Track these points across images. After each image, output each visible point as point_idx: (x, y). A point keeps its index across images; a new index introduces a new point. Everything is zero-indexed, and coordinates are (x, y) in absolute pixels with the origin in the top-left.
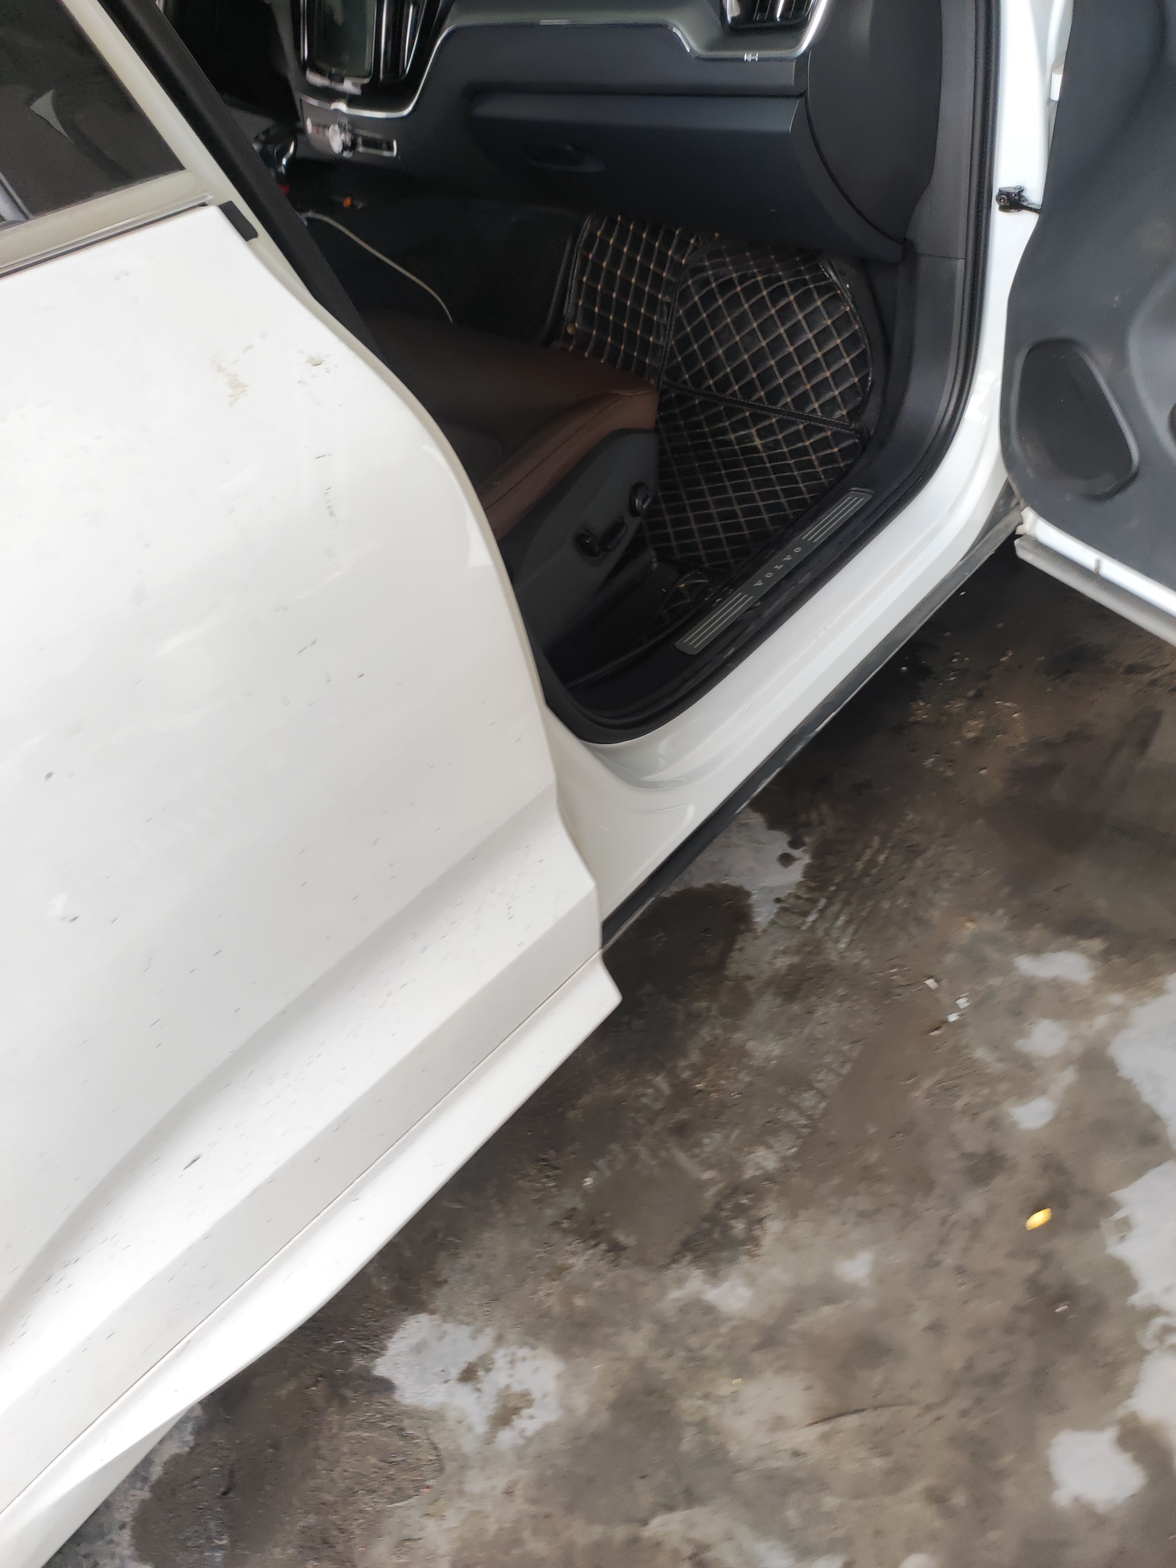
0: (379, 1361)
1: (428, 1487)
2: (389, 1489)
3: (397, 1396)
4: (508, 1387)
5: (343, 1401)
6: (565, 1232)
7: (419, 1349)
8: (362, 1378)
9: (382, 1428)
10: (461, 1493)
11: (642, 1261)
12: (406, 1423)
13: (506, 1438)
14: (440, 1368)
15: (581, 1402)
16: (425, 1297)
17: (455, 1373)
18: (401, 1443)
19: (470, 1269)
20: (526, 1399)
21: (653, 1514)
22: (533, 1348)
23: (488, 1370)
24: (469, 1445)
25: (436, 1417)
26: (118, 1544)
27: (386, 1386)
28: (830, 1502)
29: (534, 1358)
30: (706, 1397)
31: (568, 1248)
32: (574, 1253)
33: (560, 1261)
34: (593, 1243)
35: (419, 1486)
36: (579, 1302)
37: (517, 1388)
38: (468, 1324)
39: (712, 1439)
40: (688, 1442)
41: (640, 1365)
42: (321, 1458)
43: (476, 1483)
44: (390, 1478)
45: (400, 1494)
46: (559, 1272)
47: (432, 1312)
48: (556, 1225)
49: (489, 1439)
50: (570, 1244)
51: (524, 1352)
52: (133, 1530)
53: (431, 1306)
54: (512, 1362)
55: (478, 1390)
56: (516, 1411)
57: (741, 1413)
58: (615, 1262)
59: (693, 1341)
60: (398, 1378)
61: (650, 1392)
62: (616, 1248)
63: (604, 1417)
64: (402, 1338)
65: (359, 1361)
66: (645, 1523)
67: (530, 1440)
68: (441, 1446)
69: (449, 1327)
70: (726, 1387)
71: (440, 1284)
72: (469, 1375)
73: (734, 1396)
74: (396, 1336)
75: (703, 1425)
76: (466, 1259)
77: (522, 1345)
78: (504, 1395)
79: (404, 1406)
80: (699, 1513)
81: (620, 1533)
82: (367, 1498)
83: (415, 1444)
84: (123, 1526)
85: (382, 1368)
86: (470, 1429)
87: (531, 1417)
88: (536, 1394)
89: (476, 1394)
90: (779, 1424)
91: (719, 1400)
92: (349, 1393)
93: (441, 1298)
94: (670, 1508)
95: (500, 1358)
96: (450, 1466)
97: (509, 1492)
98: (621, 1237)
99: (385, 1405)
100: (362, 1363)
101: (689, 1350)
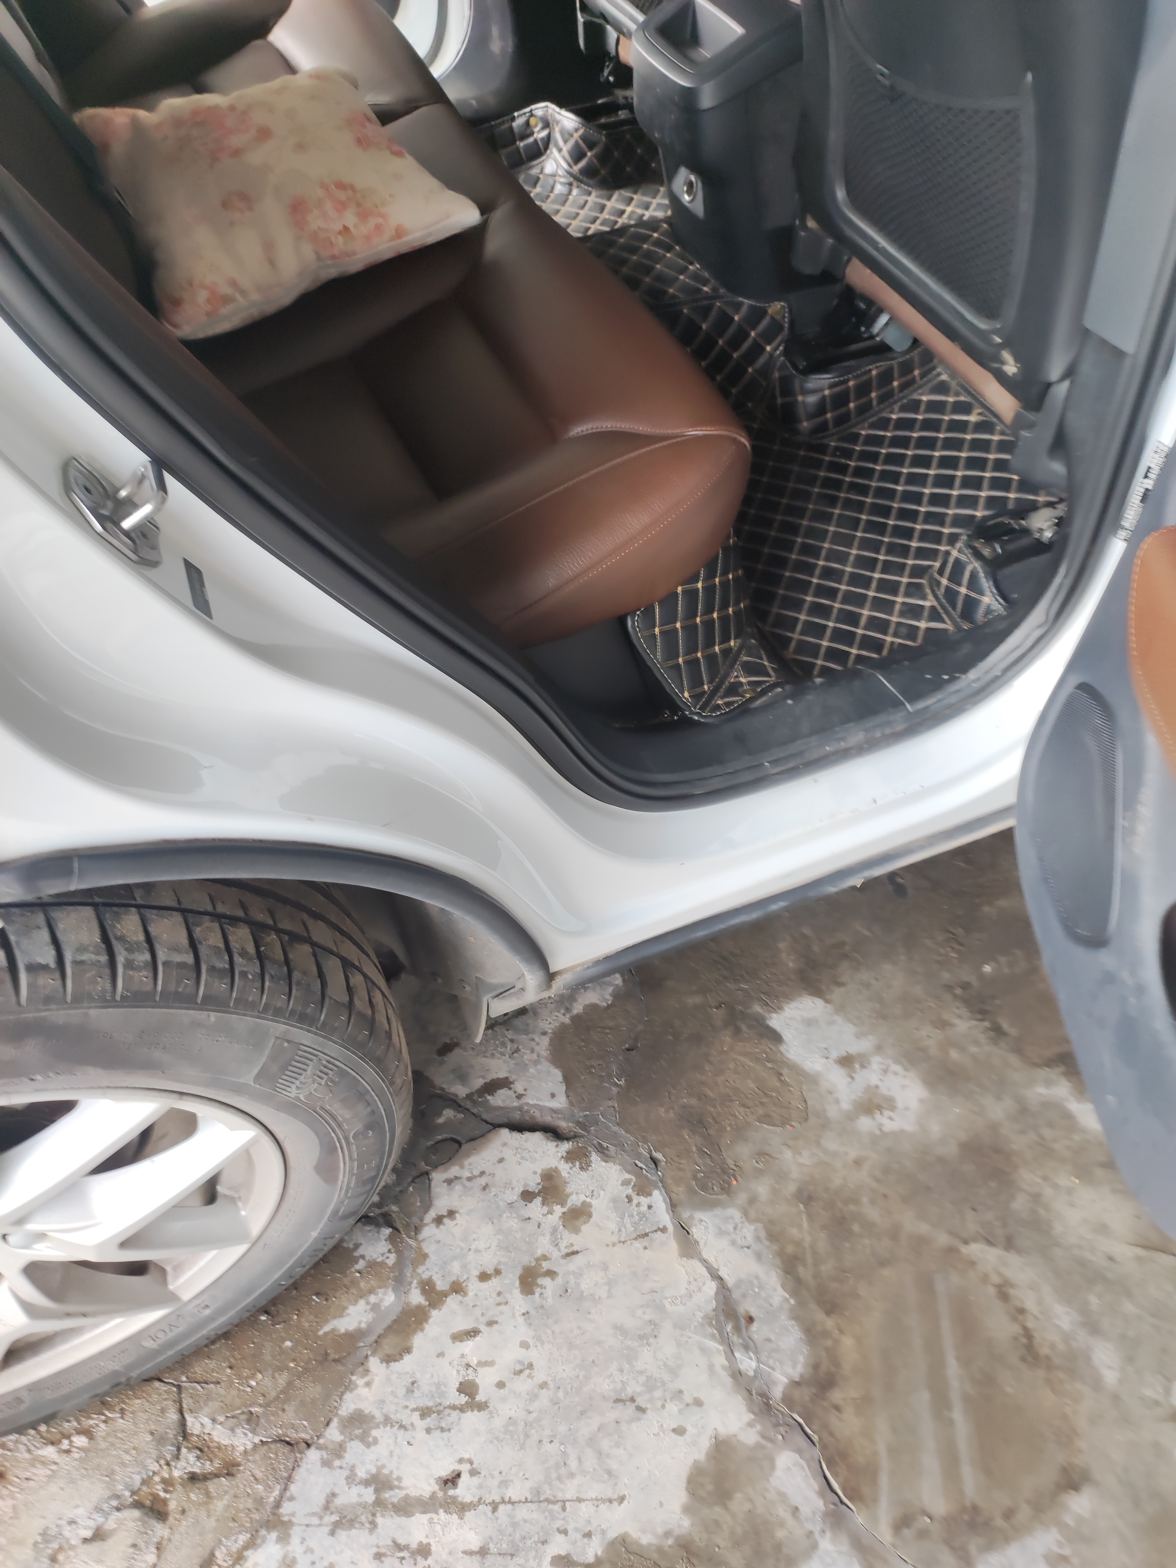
0: (774, 1015)
1: (792, 1126)
2: (761, 1111)
3: (783, 1048)
4: (877, 1087)
5: (737, 1031)
6: (955, 996)
7: (810, 1023)
8: (757, 1021)
9: (765, 1066)
10: (818, 1143)
11: (1018, 1050)
12: (785, 1071)
13: (865, 1123)
14: (825, 1046)
15: (936, 1129)
16: (824, 988)
17: (835, 1055)
18: (778, 1084)
19: (867, 986)
20: (889, 1104)
21: (975, 1240)
22: (906, 1069)
23: (863, 1066)
24: (832, 1112)
25: (813, 1079)
26: (538, 1044)
27: (776, 1037)
28: (1128, 1307)
29: (905, 1077)
30: (1045, 1178)
31: (956, 1011)
32: (960, 1017)
33: (946, 1016)
34: (979, 1016)
35: (785, 1122)
36: (954, 1055)
37: (883, 1090)
38: (855, 1024)
39: (1042, 1212)
40: (1020, 1204)
41: (994, 1127)
42: (710, 1063)
43: (832, 1143)
44: (762, 1104)
45: (766, 1119)
46: (943, 1024)
47: (827, 1001)
48: (949, 988)
49: (851, 1117)
50: (958, 1008)
51: (895, 1068)
52: (551, 1039)
53: (828, 997)
54: (885, 1071)
55: (852, 1078)
56: (879, 1108)
57: (1072, 1205)
58: (995, 1041)
59: (1047, 1133)
60: (786, 1035)
61: (998, 1151)
62: (997, 1032)
63: (951, 1150)
64: (797, 1008)
65: (757, 1008)
66: (966, 1242)
67: (885, 1135)
68: (809, 1102)
69: (838, 1019)
70: (1066, 1180)
71: (840, 984)
72: (846, 1062)
73: (1070, 1191)
74: (793, 1005)
75: (1036, 1198)
76: (865, 975)
77: (897, 1062)
78: (872, 1090)
79: (787, 1058)
80: (1014, 1259)
81: (943, 1239)
82: (742, 1110)
83: (790, 1091)
84: (544, 1033)
85: (775, 1021)
86: (837, 1101)
87: (891, 1119)
88: (900, 1104)
89: (849, 1079)
90: (1103, 1229)
91: (1056, 1187)
92: (744, 1028)
93: (837, 993)
94: (990, 1243)
95: (876, 1062)
96: (812, 1120)
97: (858, 1163)
98: (1005, 1025)
99: (771, 1049)
100: (760, 1010)
101: (1042, 1138)
